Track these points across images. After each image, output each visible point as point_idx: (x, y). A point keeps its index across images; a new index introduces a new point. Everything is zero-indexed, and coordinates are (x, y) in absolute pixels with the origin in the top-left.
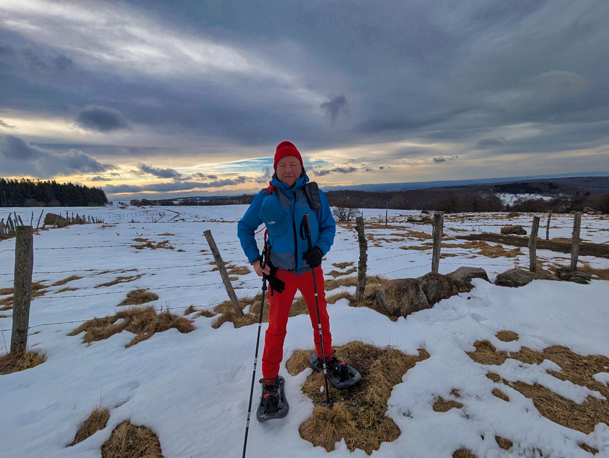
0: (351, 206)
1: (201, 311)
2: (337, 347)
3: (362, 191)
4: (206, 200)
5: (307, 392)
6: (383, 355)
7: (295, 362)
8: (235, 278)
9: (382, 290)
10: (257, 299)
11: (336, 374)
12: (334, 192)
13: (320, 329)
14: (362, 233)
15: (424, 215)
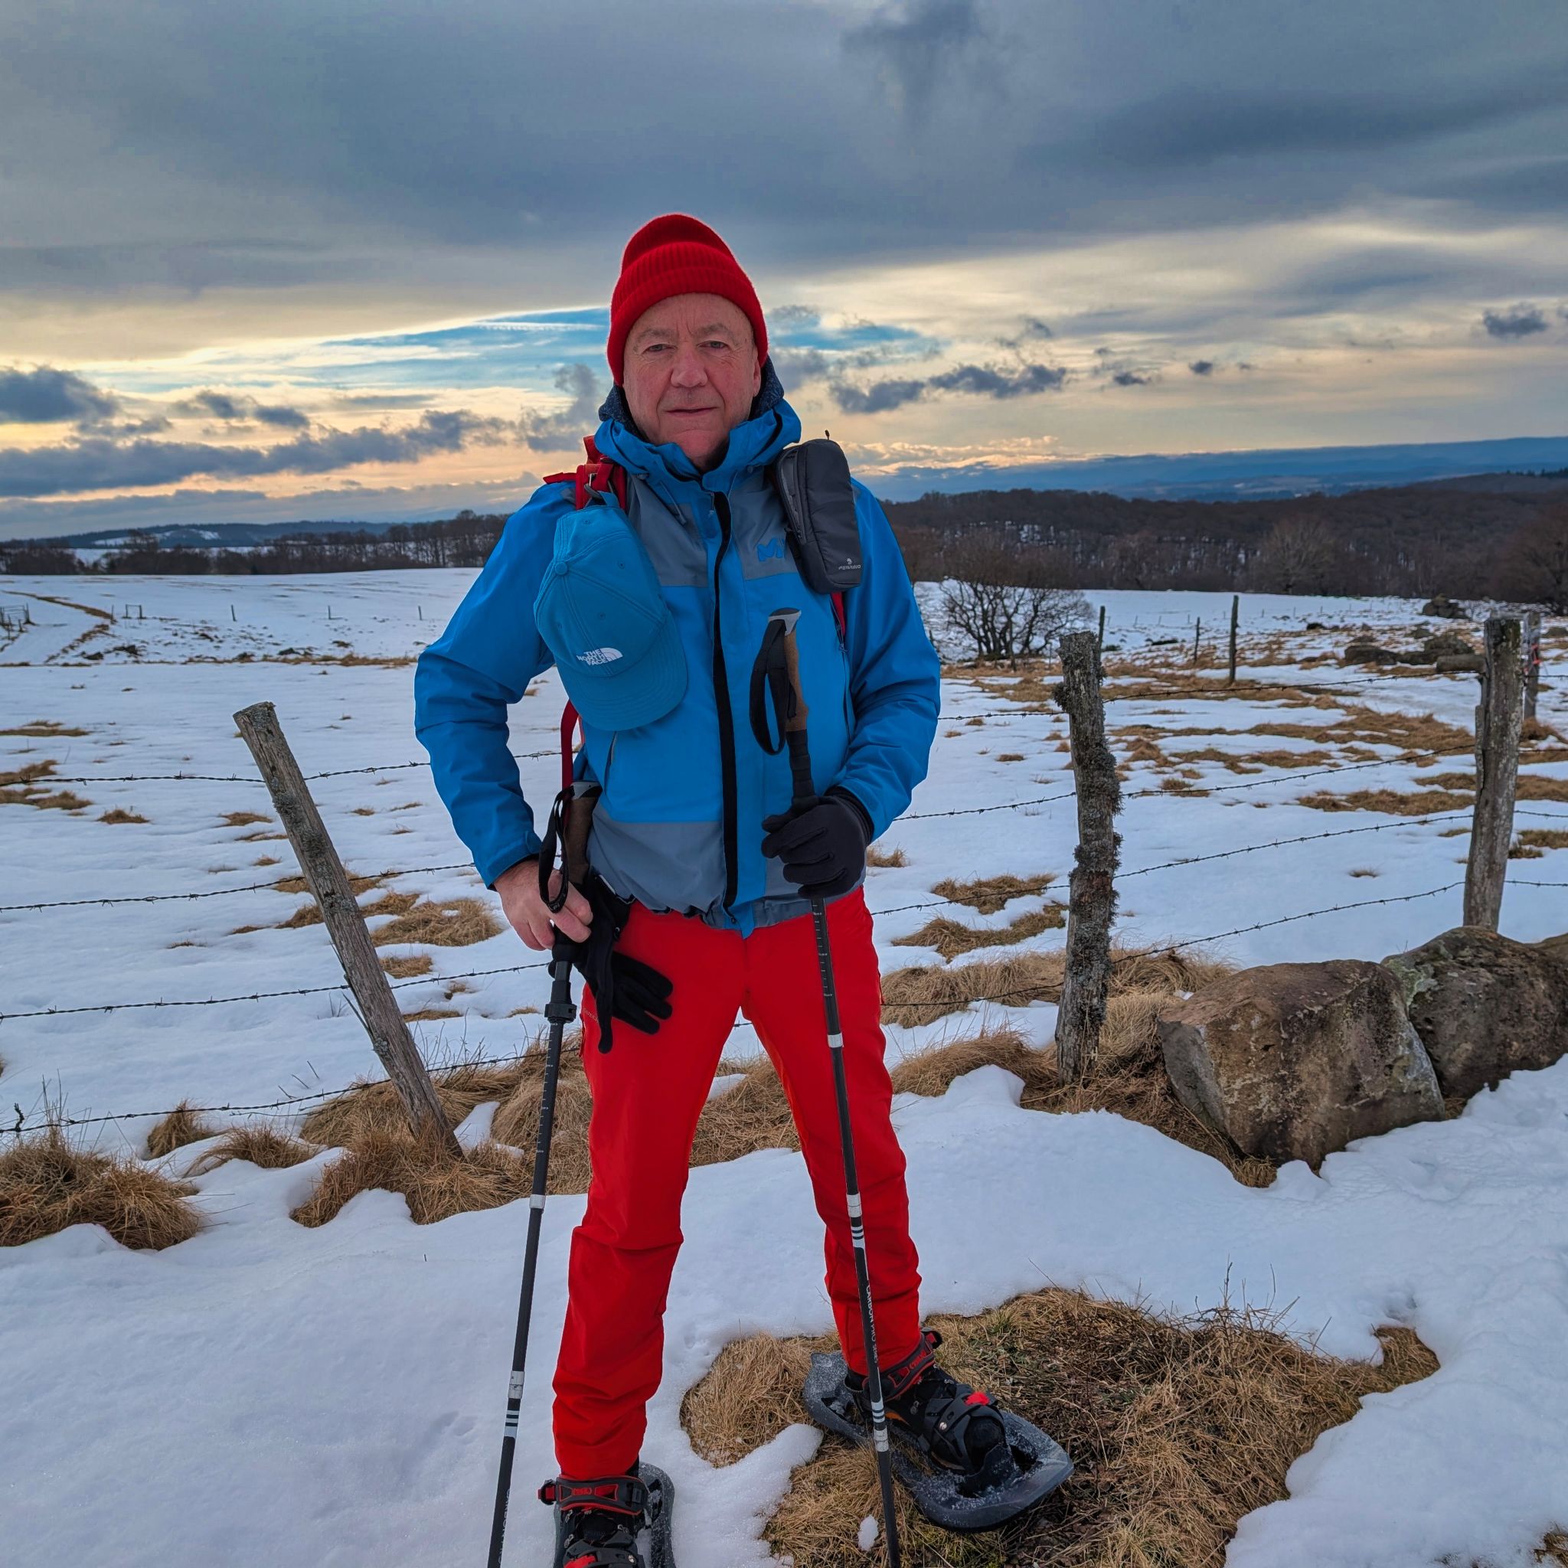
0: (1039, 579)
1: (233, 1135)
2: (950, 1318)
3: (1105, 495)
4: (256, 545)
5: (792, 1549)
6: (1190, 1359)
7: (731, 1394)
8: (416, 960)
9: (1197, 1021)
10: (532, 1071)
11: (941, 1454)
12: (954, 498)
13: (856, 1222)
14: (1094, 723)
15: (1439, 625)
